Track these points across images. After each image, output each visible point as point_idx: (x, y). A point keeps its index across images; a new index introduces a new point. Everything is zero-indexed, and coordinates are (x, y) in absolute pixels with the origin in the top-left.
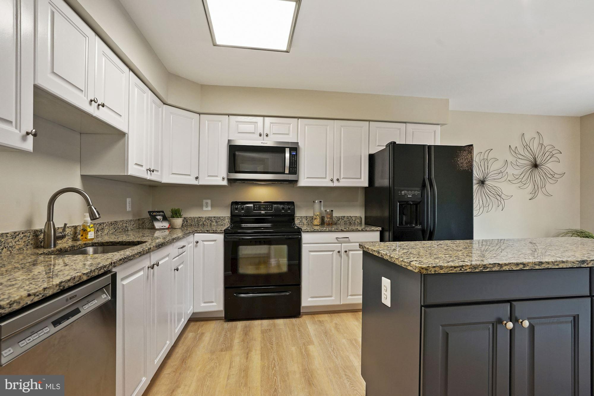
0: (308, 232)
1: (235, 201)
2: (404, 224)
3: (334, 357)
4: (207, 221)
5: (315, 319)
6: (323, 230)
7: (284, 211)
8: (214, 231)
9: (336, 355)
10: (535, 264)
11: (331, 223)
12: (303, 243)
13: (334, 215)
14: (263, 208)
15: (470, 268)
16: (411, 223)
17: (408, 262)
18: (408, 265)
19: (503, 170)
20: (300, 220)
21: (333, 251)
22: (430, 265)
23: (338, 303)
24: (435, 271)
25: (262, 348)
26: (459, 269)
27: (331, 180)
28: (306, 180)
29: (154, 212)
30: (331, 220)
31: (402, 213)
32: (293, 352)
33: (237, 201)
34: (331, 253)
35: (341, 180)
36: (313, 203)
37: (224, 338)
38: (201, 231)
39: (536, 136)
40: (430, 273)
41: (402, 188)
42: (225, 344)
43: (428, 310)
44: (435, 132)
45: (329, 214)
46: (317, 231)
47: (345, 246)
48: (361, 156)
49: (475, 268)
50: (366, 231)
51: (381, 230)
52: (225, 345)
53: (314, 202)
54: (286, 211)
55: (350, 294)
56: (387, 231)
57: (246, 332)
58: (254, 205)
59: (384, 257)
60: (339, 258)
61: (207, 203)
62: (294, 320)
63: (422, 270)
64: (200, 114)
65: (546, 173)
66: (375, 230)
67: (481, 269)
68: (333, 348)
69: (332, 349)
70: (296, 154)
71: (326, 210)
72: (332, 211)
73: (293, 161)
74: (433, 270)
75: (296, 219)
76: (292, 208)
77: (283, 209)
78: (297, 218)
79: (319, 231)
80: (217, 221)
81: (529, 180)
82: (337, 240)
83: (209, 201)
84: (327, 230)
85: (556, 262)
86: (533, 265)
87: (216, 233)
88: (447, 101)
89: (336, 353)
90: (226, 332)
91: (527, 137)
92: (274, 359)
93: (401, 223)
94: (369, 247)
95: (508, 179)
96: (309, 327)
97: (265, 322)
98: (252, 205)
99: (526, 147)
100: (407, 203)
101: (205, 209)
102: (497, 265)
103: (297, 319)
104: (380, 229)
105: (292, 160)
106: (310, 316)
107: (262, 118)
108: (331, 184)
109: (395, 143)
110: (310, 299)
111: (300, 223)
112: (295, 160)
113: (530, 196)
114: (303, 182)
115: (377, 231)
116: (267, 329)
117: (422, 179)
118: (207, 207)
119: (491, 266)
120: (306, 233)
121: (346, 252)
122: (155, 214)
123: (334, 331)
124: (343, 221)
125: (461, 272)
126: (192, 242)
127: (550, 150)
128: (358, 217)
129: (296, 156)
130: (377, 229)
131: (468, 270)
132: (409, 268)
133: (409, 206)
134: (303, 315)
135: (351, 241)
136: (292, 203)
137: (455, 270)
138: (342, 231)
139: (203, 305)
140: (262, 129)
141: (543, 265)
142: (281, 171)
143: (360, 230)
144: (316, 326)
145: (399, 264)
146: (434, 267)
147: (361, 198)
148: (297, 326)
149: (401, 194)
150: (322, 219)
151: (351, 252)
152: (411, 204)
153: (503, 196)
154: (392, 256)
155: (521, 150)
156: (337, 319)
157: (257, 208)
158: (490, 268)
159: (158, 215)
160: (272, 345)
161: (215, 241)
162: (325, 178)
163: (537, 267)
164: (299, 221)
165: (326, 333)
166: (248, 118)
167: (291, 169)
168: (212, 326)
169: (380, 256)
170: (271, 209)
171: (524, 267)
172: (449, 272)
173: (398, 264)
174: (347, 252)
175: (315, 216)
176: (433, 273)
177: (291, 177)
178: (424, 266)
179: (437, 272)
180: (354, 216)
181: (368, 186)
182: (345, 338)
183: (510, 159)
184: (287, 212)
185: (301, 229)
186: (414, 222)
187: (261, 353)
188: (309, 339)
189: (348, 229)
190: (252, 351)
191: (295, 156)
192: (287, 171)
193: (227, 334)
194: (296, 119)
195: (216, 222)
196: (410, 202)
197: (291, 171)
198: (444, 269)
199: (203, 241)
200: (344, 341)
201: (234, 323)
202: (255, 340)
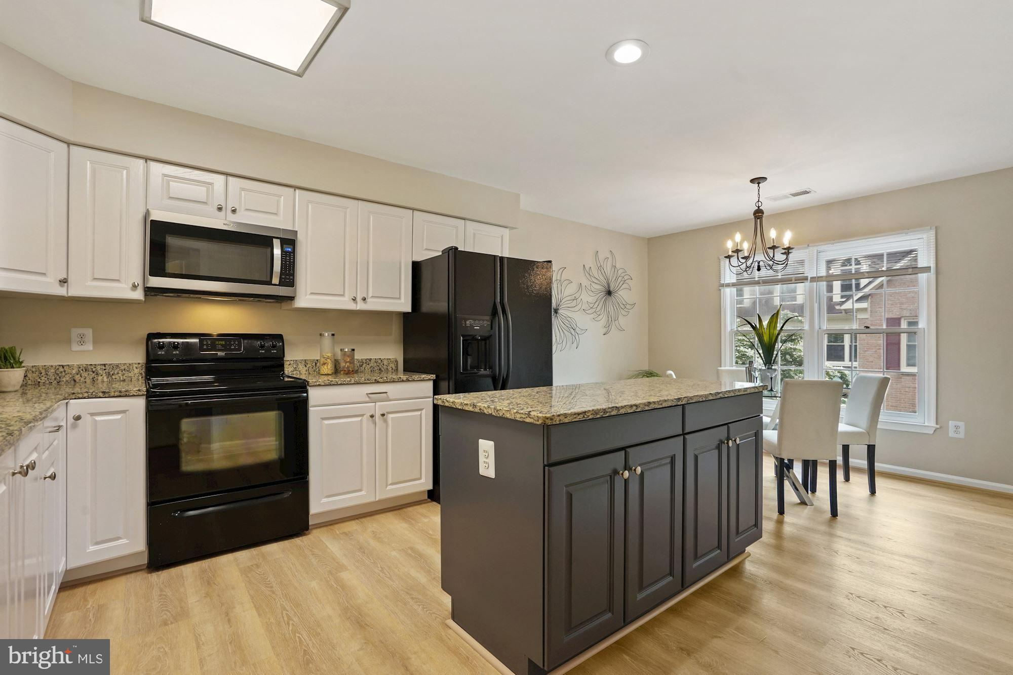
0: (319, 385)
1: (156, 332)
2: (469, 368)
3: (387, 579)
4: (85, 374)
5: (336, 532)
6: (345, 381)
7: (263, 351)
8: (120, 392)
9: (389, 576)
10: (645, 405)
11: (352, 371)
12: (310, 406)
13: (355, 358)
14: (222, 345)
15: (592, 414)
16: (478, 368)
17: (526, 413)
18: (527, 417)
19: (577, 295)
20: (295, 366)
21: (362, 415)
22: (555, 414)
23: (372, 499)
24: (560, 420)
25: (252, 598)
26: (582, 416)
27: (353, 299)
28: (309, 297)
30: (351, 365)
31: (466, 353)
32: (315, 589)
33: (161, 332)
34: (359, 419)
35: (368, 300)
36: (319, 336)
37: (160, 602)
38: (86, 395)
39: (609, 255)
40: (555, 423)
41: (466, 316)
42: (167, 610)
43: (552, 469)
44: (502, 237)
45: (348, 356)
46: (336, 383)
47: (380, 407)
48: (400, 263)
49: (597, 414)
50: (414, 381)
51: (435, 378)
52: (169, 612)
53: (321, 335)
54: (268, 350)
55: (390, 482)
56: (444, 379)
57: (208, 581)
58: (201, 341)
59: (486, 411)
60: (373, 426)
61: (82, 336)
62: (297, 541)
63: (547, 420)
64: (69, 144)
65: (620, 303)
66: (426, 379)
67: (602, 414)
68: (381, 567)
69: (380, 569)
70: (294, 252)
71: (344, 349)
72: (353, 350)
73: (288, 263)
74: (558, 419)
75: (286, 366)
76: (280, 346)
77: (262, 347)
78: (288, 363)
79: (339, 383)
80: (111, 373)
81: (603, 310)
82: (369, 397)
83: (89, 332)
84: (353, 382)
85: (660, 401)
86: (644, 406)
87: (125, 396)
88: (518, 196)
89: (388, 574)
90: (161, 590)
91: (602, 256)
92: (284, 609)
93: (465, 368)
94: (456, 401)
95: (583, 308)
96: (329, 546)
97: (243, 555)
98: (196, 340)
99: (600, 268)
100: (474, 338)
101: (75, 347)
102: (615, 409)
103: (303, 537)
104: (433, 377)
105: (286, 261)
106: (325, 528)
107: (222, 177)
108: (352, 306)
109: (456, 248)
110: (325, 500)
111: (294, 373)
112: (290, 262)
113: (604, 330)
114: (305, 299)
115: (429, 380)
116: (252, 565)
117: (493, 303)
118: (82, 342)
119: (610, 410)
120: (316, 388)
121: (383, 415)
123: (373, 543)
124: (368, 367)
125: (584, 419)
126: (63, 420)
127: (622, 275)
128: (392, 360)
129: (292, 254)
130: (429, 377)
131: (590, 417)
132: (528, 420)
133: (476, 342)
134: (312, 529)
135: (391, 398)
136: (279, 337)
137: (578, 417)
138: (377, 382)
139: (92, 548)
140: (223, 198)
141: (651, 406)
142: (264, 279)
143: (405, 379)
144: (342, 542)
145: (513, 417)
146: (559, 416)
147: (396, 330)
148: (308, 548)
149: (466, 324)
150: (336, 364)
151: (391, 416)
152: (478, 339)
153: (577, 330)
154: (498, 408)
155: (595, 272)
156: (372, 525)
157: (207, 345)
158: (609, 412)
160: (272, 587)
161: (124, 412)
162: (343, 295)
163: (647, 408)
164: (292, 369)
165: (362, 549)
166: (192, 173)
167: (283, 277)
168: (120, 585)
169: (477, 410)
170: (237, 347)
171: (637, 409)
172: (573, 421)
173: (510, 418)
174: (385, 416)
175: (323, 360)
176: (558, 423)
177: (283, 291)
178: (548, 415)
179: (561, 422)
180: (386, 358)
181: (410, 311)
182: (394, 550)
183: (585, 282)
184: (271, 352)
185: (308, 382)
186: (483, 367)
187: (255, 606)
188: (336, 564)
189: (385, 378)
190: (234, 607)
191: (290, 255)
192: (276, 280)
193: (164, 593)
194: (292, 190)
195: (109, 375)
196: (477, 337)
197: (283, 280)
198: (568, 418)
199: (92, 414)
200: (394, 553)
201: (174, 571)
202: (233, 588)
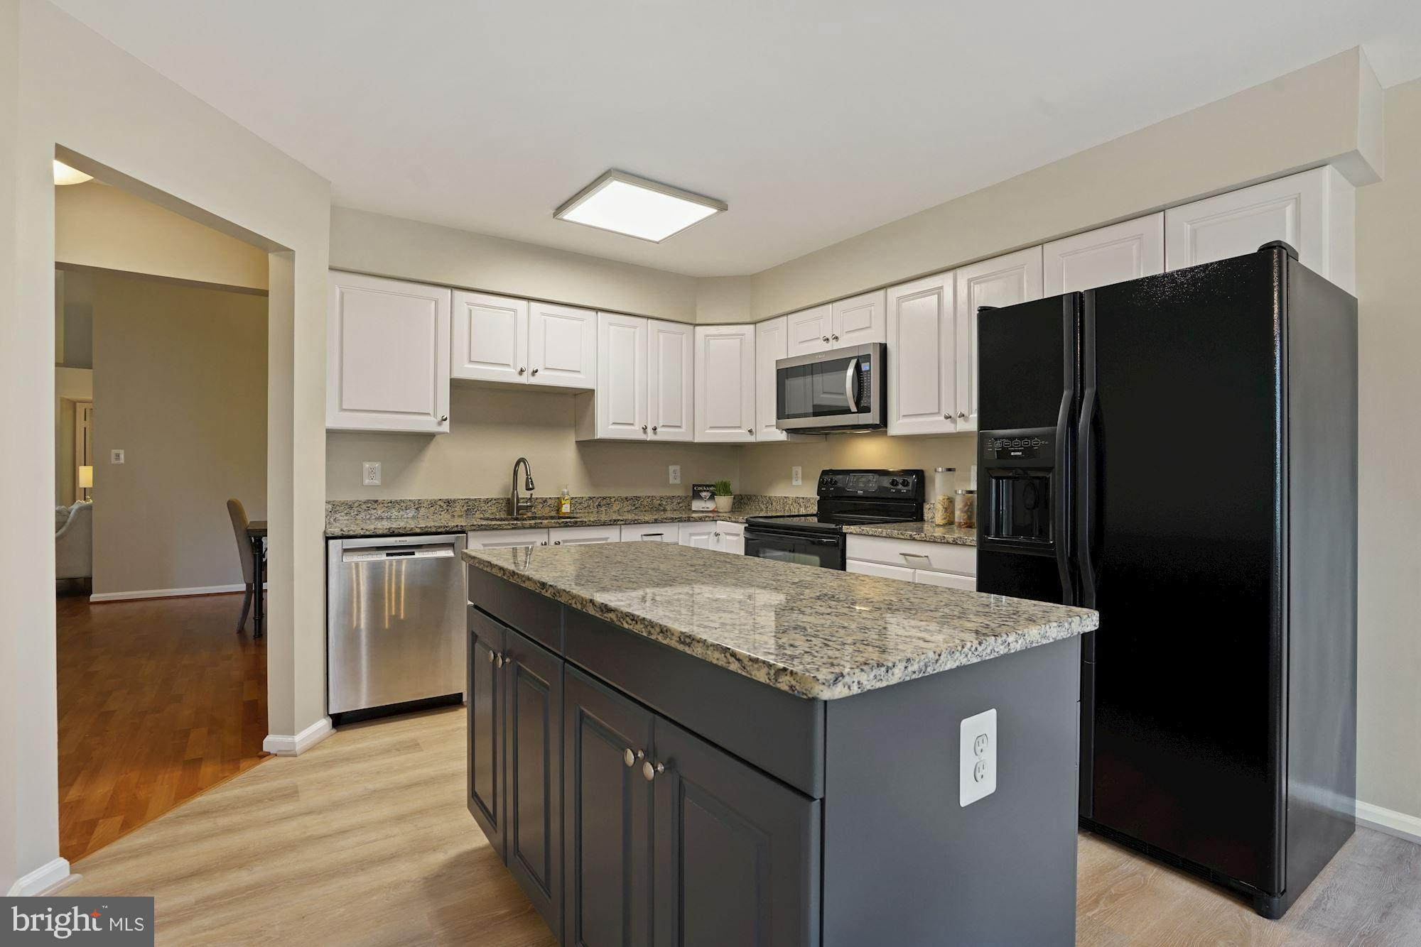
29: (700, 486)
122: (700, 488)
159: (705, 491)
